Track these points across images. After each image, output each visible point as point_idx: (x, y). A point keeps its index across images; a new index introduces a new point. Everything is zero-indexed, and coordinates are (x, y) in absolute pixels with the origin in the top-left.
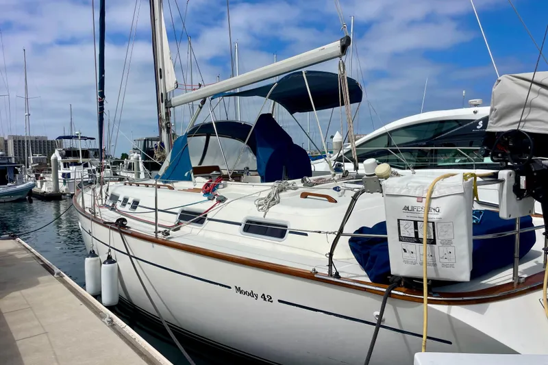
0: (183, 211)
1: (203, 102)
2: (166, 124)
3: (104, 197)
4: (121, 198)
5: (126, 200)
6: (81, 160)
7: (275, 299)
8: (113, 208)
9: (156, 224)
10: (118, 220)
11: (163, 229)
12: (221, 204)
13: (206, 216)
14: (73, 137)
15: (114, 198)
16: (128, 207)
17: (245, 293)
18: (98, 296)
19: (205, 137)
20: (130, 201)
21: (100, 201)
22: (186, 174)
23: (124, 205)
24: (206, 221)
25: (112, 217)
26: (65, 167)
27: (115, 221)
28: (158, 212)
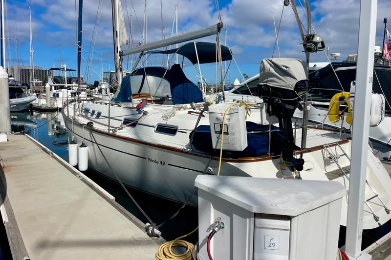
0: (125, 119)
1: (142, 54)
2: (119, 66)
3: (80, 109)
4: (91, 111)
5: (93, 112)
6: (66, 85)
7: (166, 164)
8: (86, 117)
9: (109, 126)
10: (88, 123)
11: (112, 129)
12: (145, 116)
13: (137, 122)
14: (61, 68)
15: (87, 111)
16: (95, 116)
17: (153, 161)
18: (77, 167)
19: (142, 76)
20: (96, 113)
21: (78, 112)
22: (129, 98)
23: (92, 115)
24: (137, 125)
25: (85, 121)
26: (55, 89)
27: (86, 123)
28: (110, 119)
